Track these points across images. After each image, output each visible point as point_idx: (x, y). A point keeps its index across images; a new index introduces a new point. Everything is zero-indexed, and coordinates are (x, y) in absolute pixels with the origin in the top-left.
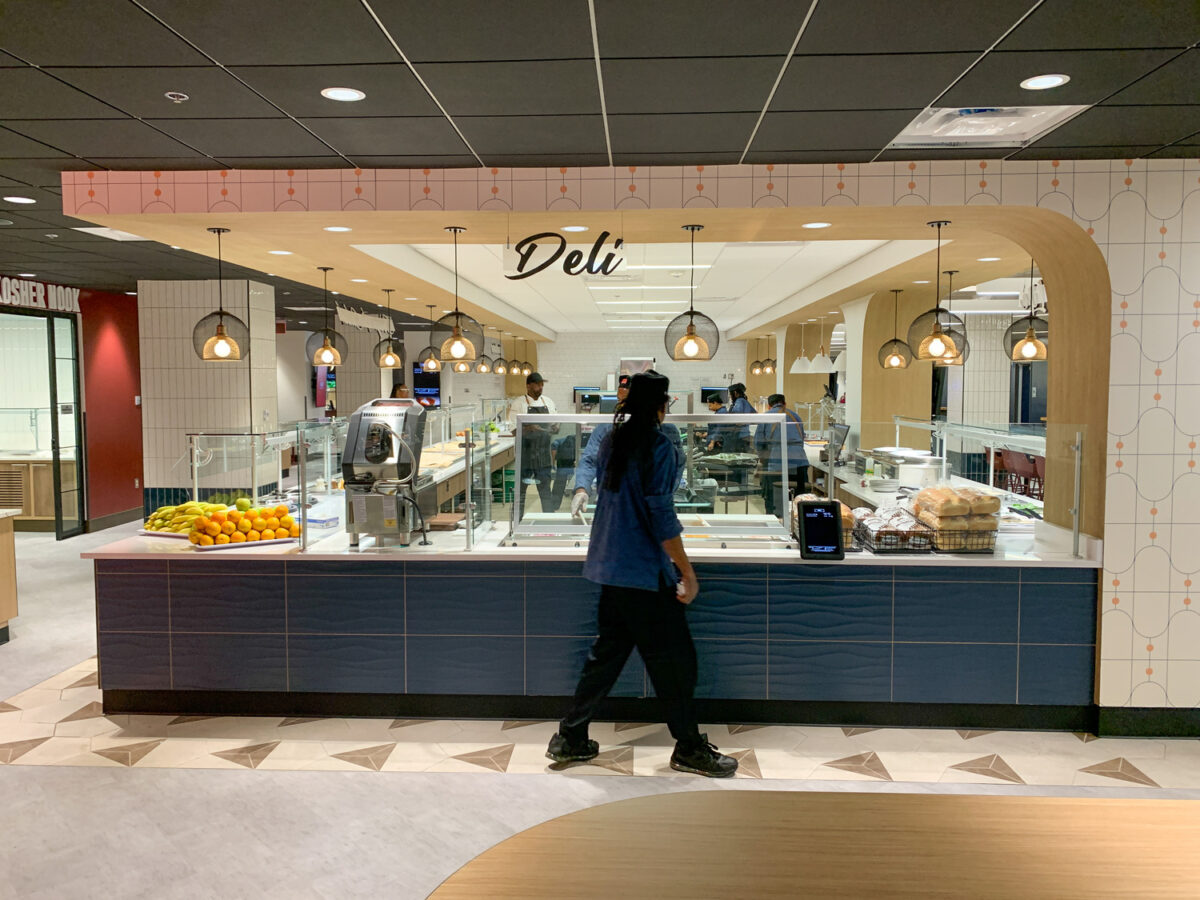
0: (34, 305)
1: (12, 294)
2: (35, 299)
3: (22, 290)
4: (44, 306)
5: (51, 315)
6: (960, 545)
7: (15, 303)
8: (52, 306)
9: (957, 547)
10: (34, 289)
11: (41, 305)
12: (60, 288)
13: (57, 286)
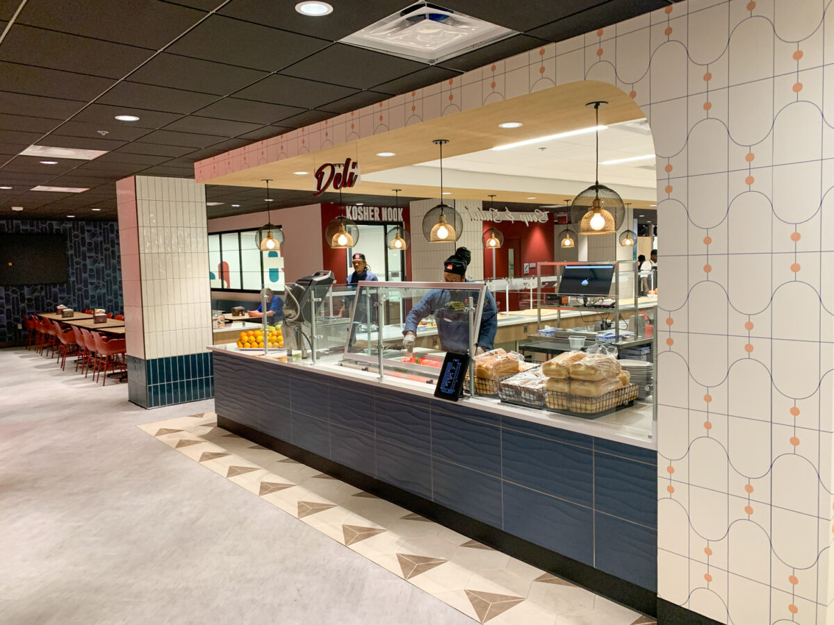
0: (372, 219)
1: (358, 214)
2: (373, 216)
3: (364, 212)
4: (379, 219)
5: (385, 224)
6: (563, 405)
7: (360, 219)
8: (384, 218)
9: (561, 408)
10: (373, 211)
11: (377, 218)
12: (390, 209)
13: (387, 208)
